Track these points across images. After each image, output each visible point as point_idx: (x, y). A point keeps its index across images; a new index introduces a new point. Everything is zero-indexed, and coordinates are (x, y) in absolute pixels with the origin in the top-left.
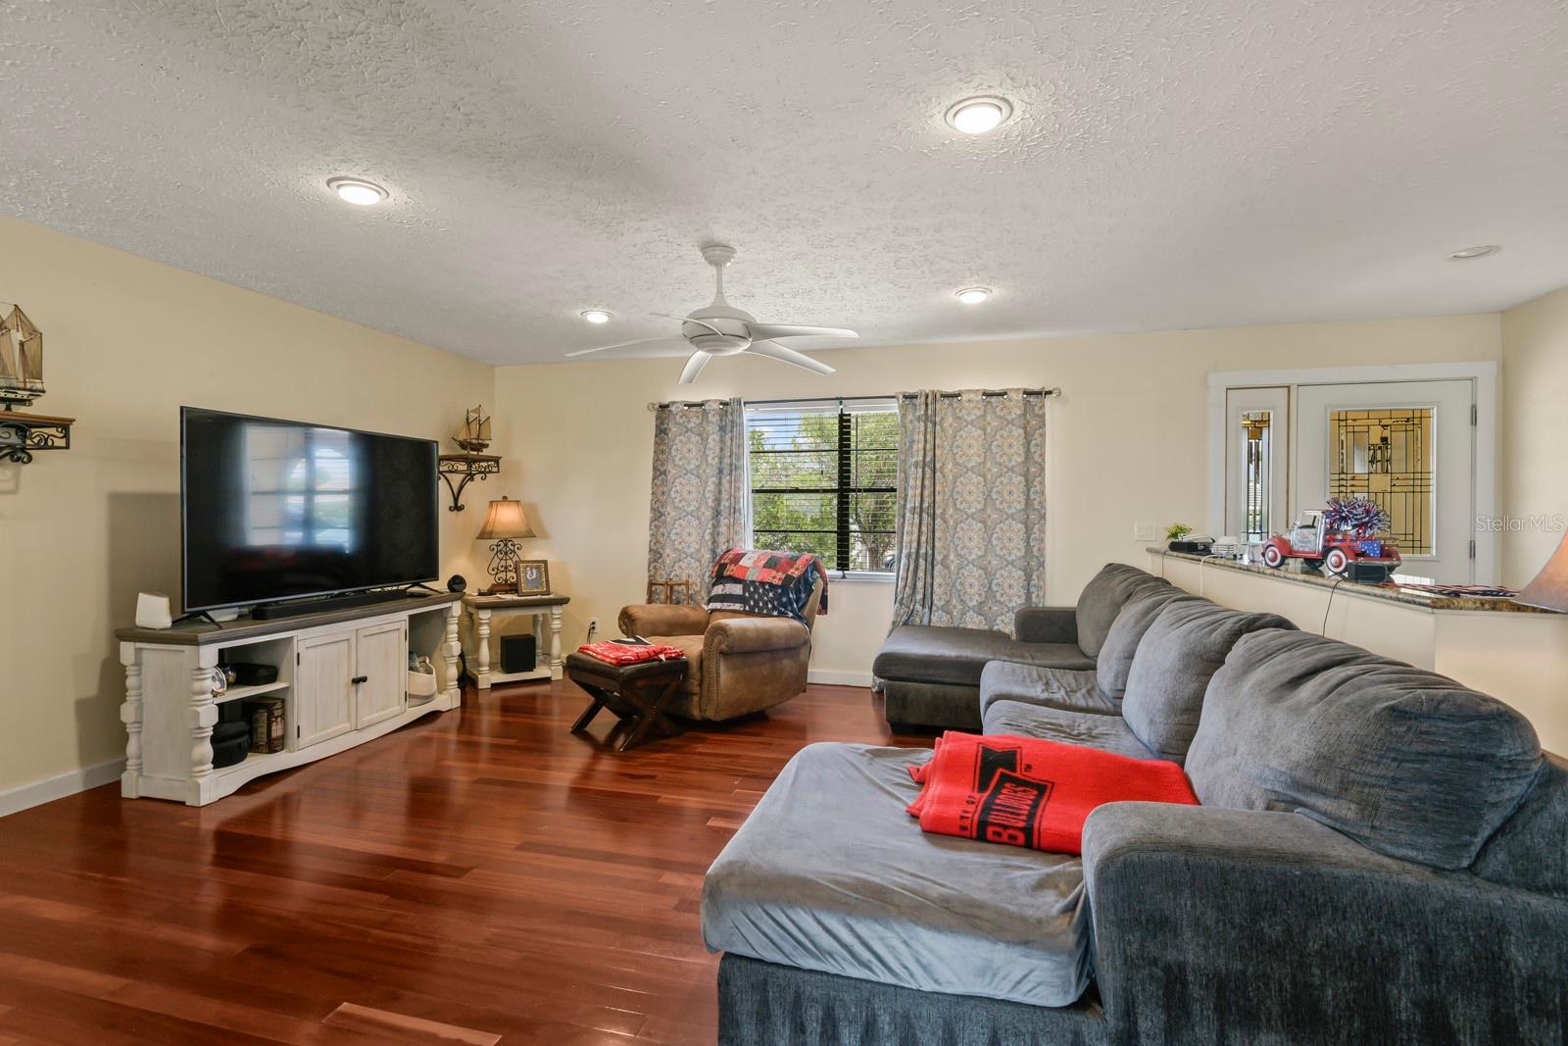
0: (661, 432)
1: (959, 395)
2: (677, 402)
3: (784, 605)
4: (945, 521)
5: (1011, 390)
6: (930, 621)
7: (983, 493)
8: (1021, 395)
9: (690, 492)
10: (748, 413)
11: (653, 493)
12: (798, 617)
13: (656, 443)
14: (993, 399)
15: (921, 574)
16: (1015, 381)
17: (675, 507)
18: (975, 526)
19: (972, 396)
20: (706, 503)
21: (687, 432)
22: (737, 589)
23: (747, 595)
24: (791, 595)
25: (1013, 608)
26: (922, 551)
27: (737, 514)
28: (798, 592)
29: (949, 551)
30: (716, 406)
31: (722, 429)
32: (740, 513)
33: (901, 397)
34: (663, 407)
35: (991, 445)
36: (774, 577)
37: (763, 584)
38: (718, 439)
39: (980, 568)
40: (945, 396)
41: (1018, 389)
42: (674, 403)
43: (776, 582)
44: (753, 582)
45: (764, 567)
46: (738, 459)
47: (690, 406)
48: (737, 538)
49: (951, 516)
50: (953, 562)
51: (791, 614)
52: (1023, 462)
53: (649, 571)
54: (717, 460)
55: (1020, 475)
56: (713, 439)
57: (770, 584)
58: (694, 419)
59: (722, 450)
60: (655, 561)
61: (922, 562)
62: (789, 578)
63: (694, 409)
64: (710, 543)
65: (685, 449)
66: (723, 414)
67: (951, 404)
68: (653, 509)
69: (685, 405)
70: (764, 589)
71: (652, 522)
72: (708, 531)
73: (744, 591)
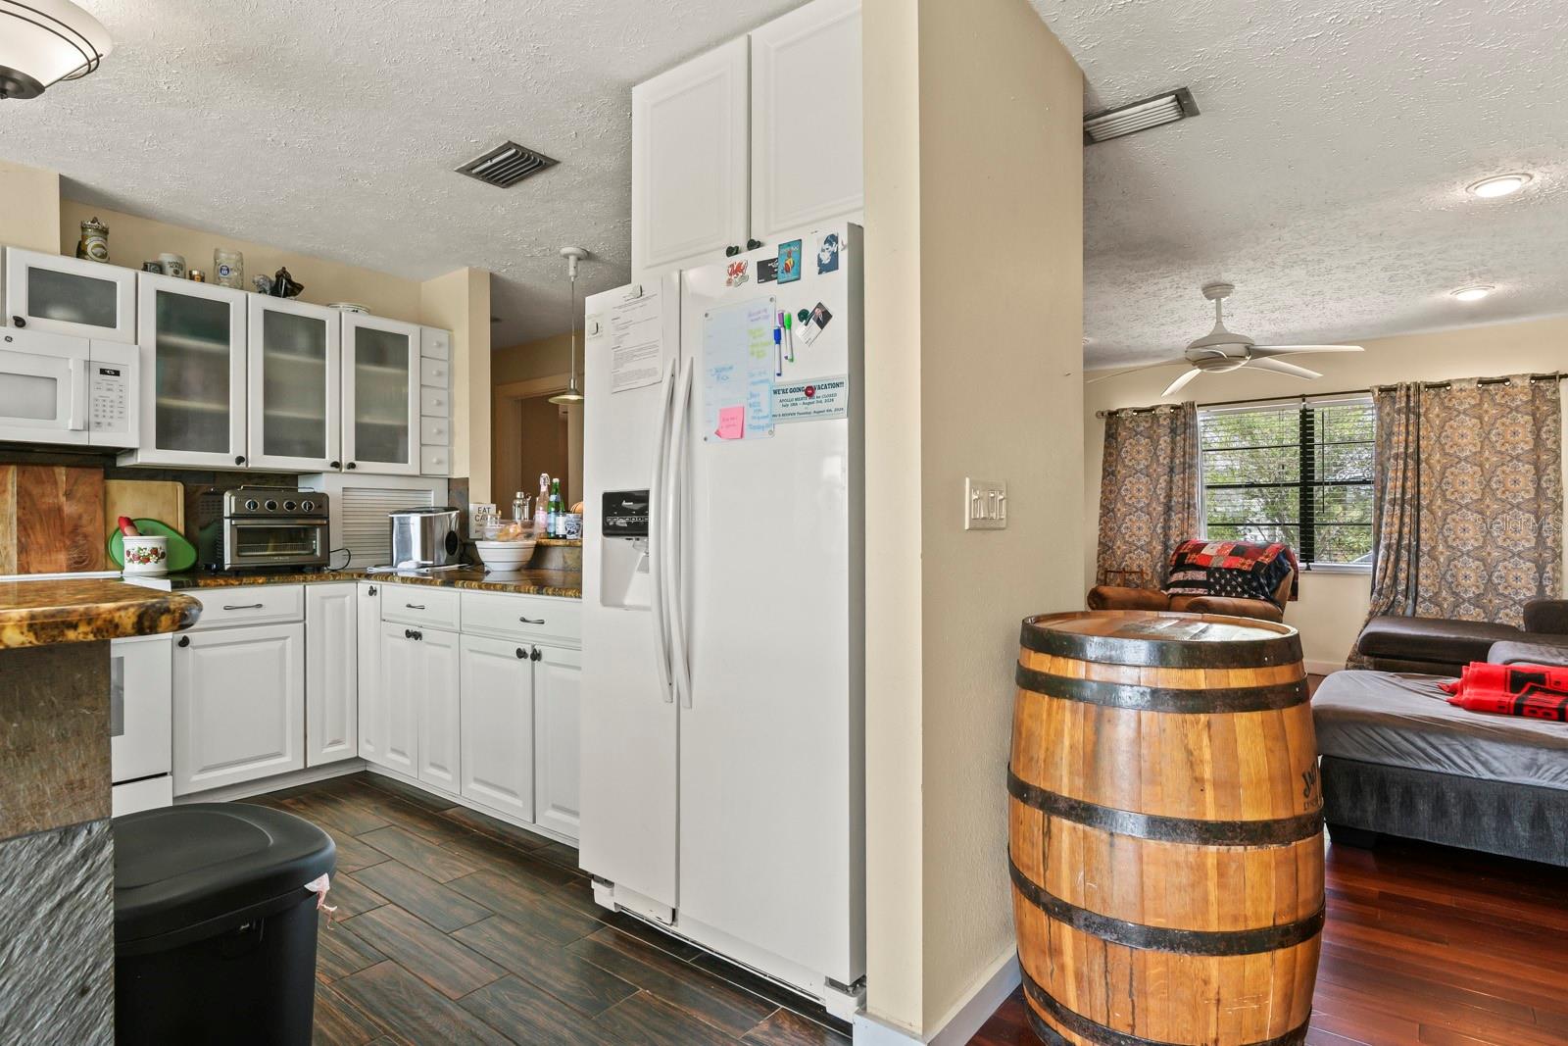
0: (1111, 436)
1: (1448, 384)
2: (1126, 409)
3: (1255, 589)
4: (1432, 512)
5: (1515, 376)
6: (1415, 612)
7: (1480, 483)
8: (1528, 381)
9: (1137, 490)
10: (1201, 415)
11: (1102, 492)
12: (1269, 599)
13: (1105, 446)
14: (1491, 387)
15: (1403, 565)
16: (1520, 367)
17: (1126, 504)
18: (1470, 517)
19: (1465, 385)
20: (1158, 499)
21: (1136, 435)
22: (1201, 576)
23: (1212, 580)
24: (1262, 580)
25: (1521, 601)
26: (1405, 542)
27: (1192, 509)
28: (1269, 578)
29: (1437, 542)
30: (1167, 410)
31: (1173, 431)
32: (1195, 508)
33: (1376, 390)
34: (1112, 414)
35: (1489, 433)
36: (1243, 564)
37: (1230, 570)
38: (1169, 440)
39: (1478, 560)
40: (1429, 386)
41: (1524, 375)
42: (1123, 410)
43: (1245, 568)
44: (1218, 569)
45: (1230, 555)
46: (1192, 457)
47: (1139, 411)
49: (1440, 507)
50: (1442, 553)
51: (1263, 597)
52: (1533, 450)
53: (1099, 561)
54: (1168, 460)
55: (1528, 463)
56: (1164, 442)
57: (1238, 570)
58: (1144, 423)
59: (1173, 450)
60: (1103, 553)
61: (1404, 553)
62: (1259, 565)
63: (1144, 414)
64: (1162, 536)
65: (1135, 452)
66: (1173, 418)
67: (1437, 395)
68: (1102, 506)
69: (1135, 411)
70: (1231, 574)
71: (1101, 517)
72: (1160, 525)
73: (1208, 577)
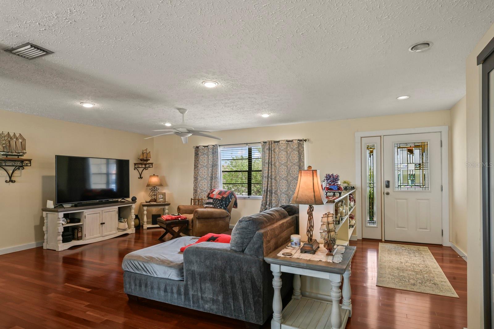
0: (197, 154)
1: (279, 142)
2: (201, 146)
3: (222, 205)
4: (276, 180)
5: (294, 140)
7: (287, 171)
8: (297, 141)
9: (204, 172)
10: (220, 149)
11: (194, 173)
12: (225, 209)
13: (195, 158)
14: (290, 143)
15: (268, 196)
16: (295, 137)
17: (200, 177)
18: (284, 182)
19: (283, 142)
20: (209, 175)
21: (203, 154)
24: (223, 202)
26: (269, 189)
28: (226, 201)
29: (277, 189)
30: (211, 147)
31: (213, 153)
32: (217, 179)
33: (262, 143)
34: (198, 147)
35: (289, 156)
36: (219, 197)
37: (217, 199)
38: (212, 156)
39: (286, 195)
40: (275, 142)
41: (296, 140)
42: (200, 146)
43: (220, 198)
44: (215, 199)
45: (218, 194)
46: (217, 162)
47: (205, 147)
48: (216, 186)
49: (278, 179)
50: (279, 193)
51: (223, 208)
52: (298, 162)
53: (194, 196)
54: (212, 163)
55: (297, 166)
56: (211, 156)
58: (206, 151)
59: (213, 160)
60: (195, 193)
61: (268, 193)
62: (223, 197)
64: (210, 187)
65: (203, 160)
66: (213, 149)
67: (278, 144)
68: (194, 177)
69: (203, 147)
70: (217, 201)
71: (194, 181)
72: (209, 184)
73: (213, 201)
